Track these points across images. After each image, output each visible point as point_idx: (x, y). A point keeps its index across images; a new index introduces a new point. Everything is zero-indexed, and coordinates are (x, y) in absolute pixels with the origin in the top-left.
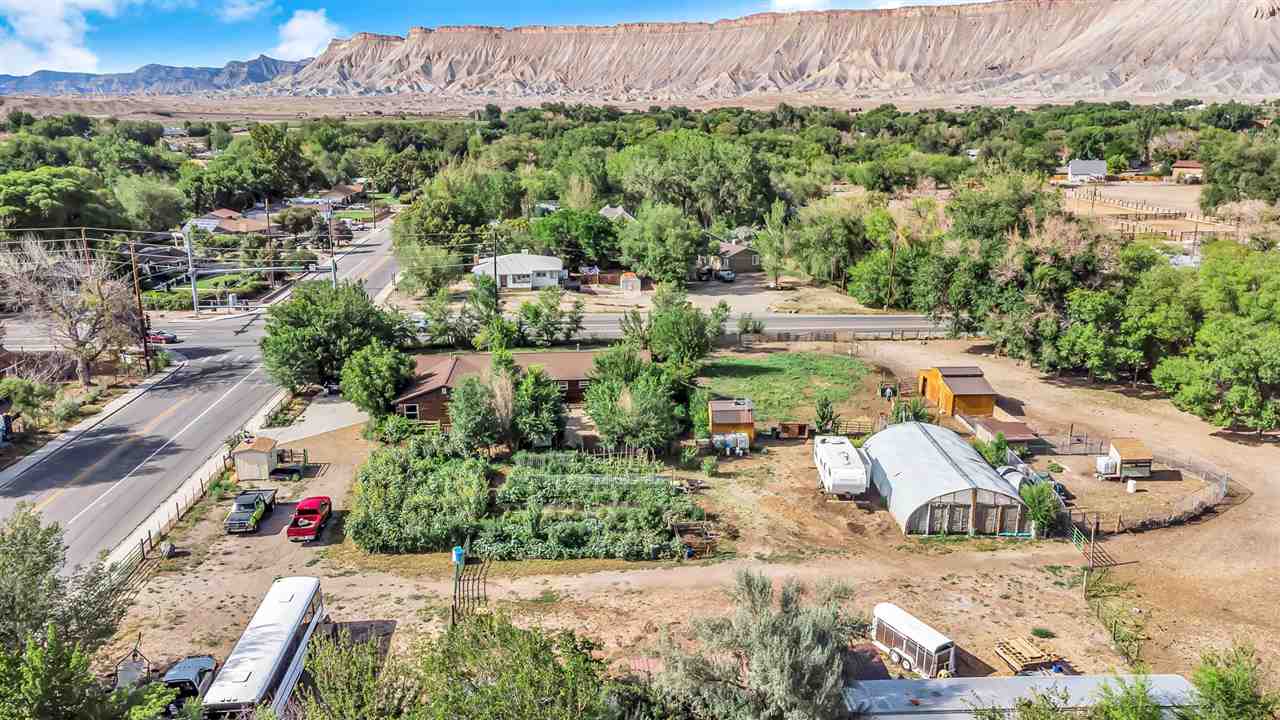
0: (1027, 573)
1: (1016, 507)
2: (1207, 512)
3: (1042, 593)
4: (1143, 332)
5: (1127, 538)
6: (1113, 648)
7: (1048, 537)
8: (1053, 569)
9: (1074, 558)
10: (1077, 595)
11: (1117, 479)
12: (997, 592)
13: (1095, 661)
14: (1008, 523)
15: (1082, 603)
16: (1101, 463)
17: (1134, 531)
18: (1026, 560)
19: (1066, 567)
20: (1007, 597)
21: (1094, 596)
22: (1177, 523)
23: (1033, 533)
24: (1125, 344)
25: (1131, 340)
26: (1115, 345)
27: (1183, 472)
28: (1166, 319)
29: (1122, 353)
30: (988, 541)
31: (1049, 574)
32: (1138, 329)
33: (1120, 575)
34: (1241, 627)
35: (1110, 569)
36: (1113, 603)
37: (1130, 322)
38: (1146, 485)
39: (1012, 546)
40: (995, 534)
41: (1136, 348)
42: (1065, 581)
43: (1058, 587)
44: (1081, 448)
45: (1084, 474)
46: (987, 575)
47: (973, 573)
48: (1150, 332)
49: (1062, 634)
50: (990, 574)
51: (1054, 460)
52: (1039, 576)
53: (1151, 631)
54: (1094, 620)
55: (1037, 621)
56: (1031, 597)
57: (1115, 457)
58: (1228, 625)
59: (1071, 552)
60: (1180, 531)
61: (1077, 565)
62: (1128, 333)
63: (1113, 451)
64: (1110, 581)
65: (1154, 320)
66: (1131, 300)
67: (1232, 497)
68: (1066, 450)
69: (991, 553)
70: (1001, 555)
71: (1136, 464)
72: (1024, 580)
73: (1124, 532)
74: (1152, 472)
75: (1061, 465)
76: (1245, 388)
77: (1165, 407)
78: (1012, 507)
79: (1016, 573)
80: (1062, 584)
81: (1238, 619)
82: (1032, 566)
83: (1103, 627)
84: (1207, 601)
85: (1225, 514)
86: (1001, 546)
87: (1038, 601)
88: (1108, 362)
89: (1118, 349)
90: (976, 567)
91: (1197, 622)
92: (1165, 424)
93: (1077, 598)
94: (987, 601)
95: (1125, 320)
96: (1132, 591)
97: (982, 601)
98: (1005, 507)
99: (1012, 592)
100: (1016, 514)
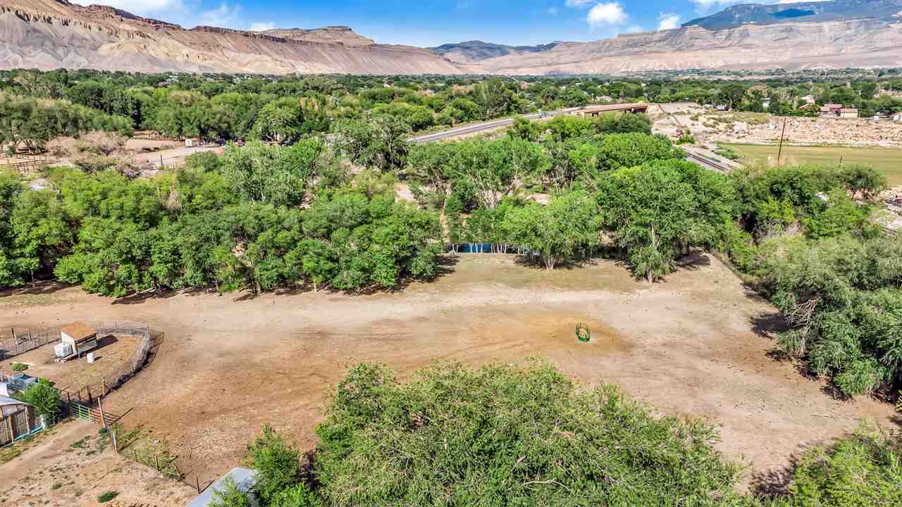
0: (59, 458)
1: (23, 410)
2: (149, 356)
3: (83, 467)
4: (34, 243)
5: (115, 396)
6: (162, 476)
7: (56, 422)
8: (79, 444)
9: (87, 428)
10: (110, 453)
11: (76, 357)
12: (47, 486)
13: (158, 493)
14: (19, 427)
15: (119, 458)
16: (59, 349)
17: (116, 388)
18: (51, 449)
19: (87, 438)
20: (59, 486)
21: (123, 449)
22: (138, 370)
23: (43, 425)
24: (22, 255)
25: (28, 250)
26: (15, 257)
27: (114, 334)
28: (50, 229)
29: (22, 263)
30: (7, 450)
31: (79, 450)
32: (29, 241)
33: (129, 424)
34: (217, 419)
35: (119, 422)
36: (140, 446)
37: (21, 237)
38: (98, 353)
39: (31, 444)
40: (10, 441)
41: (32, 256)
42: (94, 449)
43: (92, 456)
44: (31, 344)
45: (47, 363)
46: (28, 478)
47: (15, 483)
48: (40, 241)
49: (121, 488)
50: (30, 476)
51: (15, 362)
52: (71, 455)
53: (174, 452)
54: (135, 465)
55: (96, 491)
56: (78, 475)
57: (68, 340)
58: (211, 421)
59: (82, 424)
60: (142, 374)
61: (94, 432)
62: (22, 246)
63: (65, 337)
64: (125, 432)
65: (41, 232)
66: (15, 220)
67: (155, 339)
68: (20, 349)
69: (16, 459)
70: (26, 456)
71: (86, 340)
72: (61, 465)
73: (109, 392)
74: (98, 342)
75: (25, 363)
76: (128, 265)
77: (69, 294)
78: (19, 412)
79: (51, 463)
80: (93, 452)
81: (213, 415)
82: (59, 451)
83: (145, 467)
84: (190, 412)
85: (159, 351)
86: (21, 449)
87: (85, 475)
88: (15, 272)
89: (18, 261)
90: (13, 476)
91: (194, 429)
92: (76, 306)
93: (112, 455)
94: (44, 499)
95: (16, 236)
96: (144, 431)
97: (40, 502)
98: (13, 415)
99: (59, 480)
100: (25, 416)
